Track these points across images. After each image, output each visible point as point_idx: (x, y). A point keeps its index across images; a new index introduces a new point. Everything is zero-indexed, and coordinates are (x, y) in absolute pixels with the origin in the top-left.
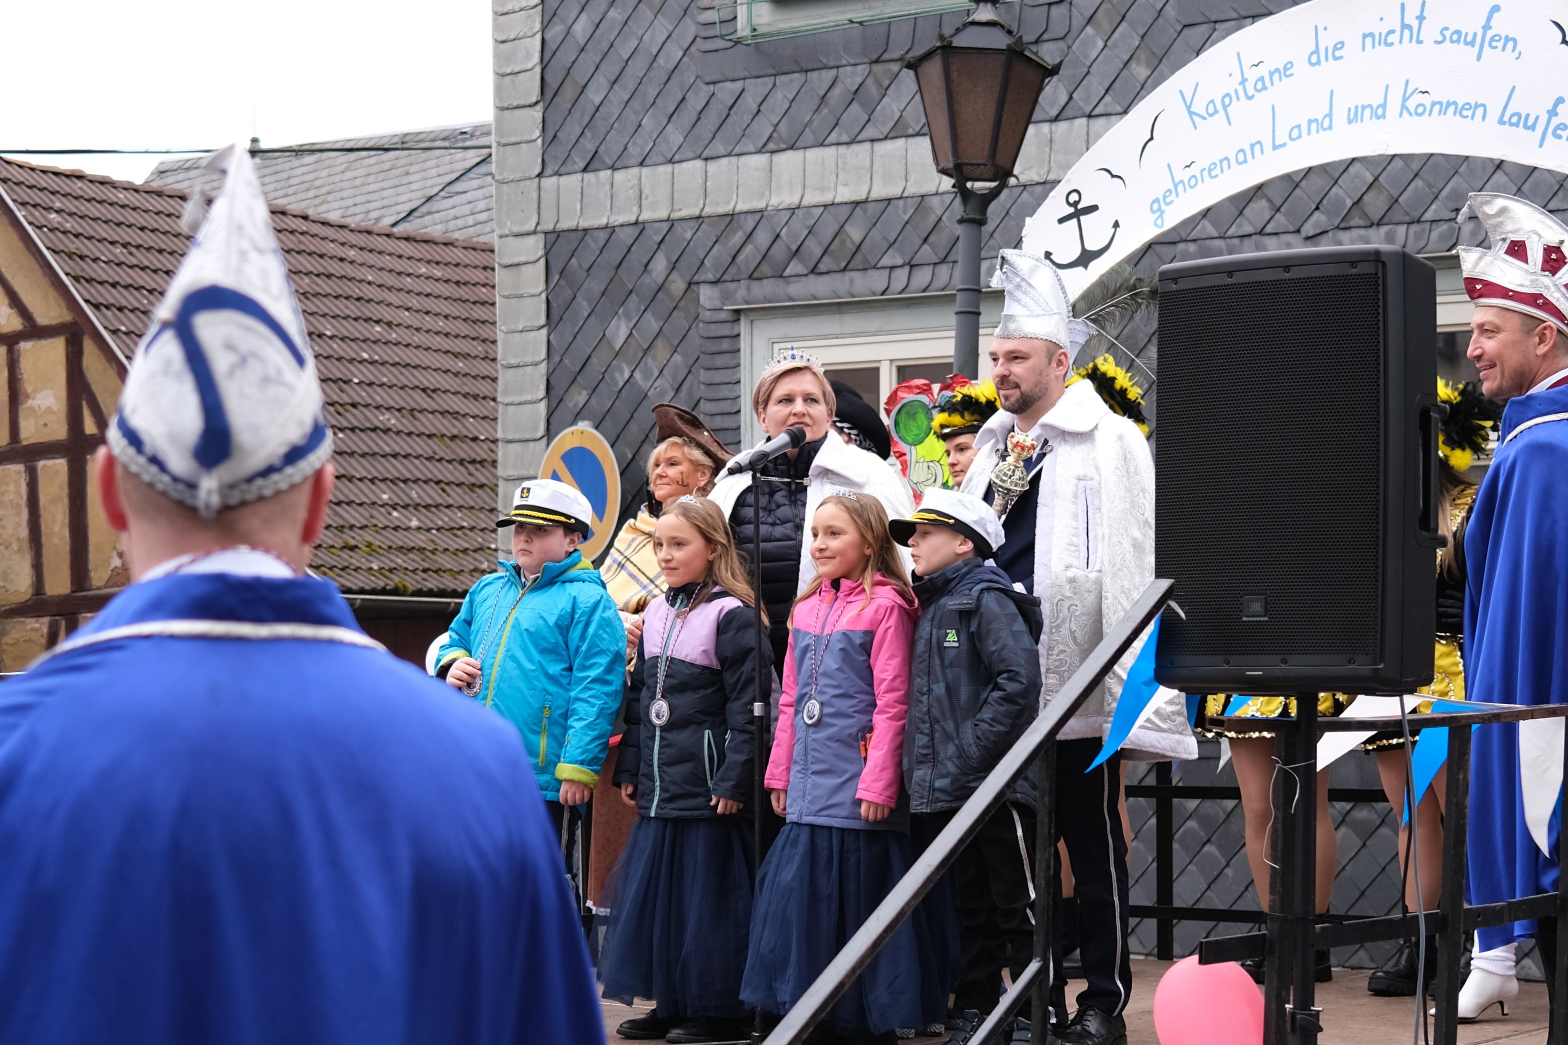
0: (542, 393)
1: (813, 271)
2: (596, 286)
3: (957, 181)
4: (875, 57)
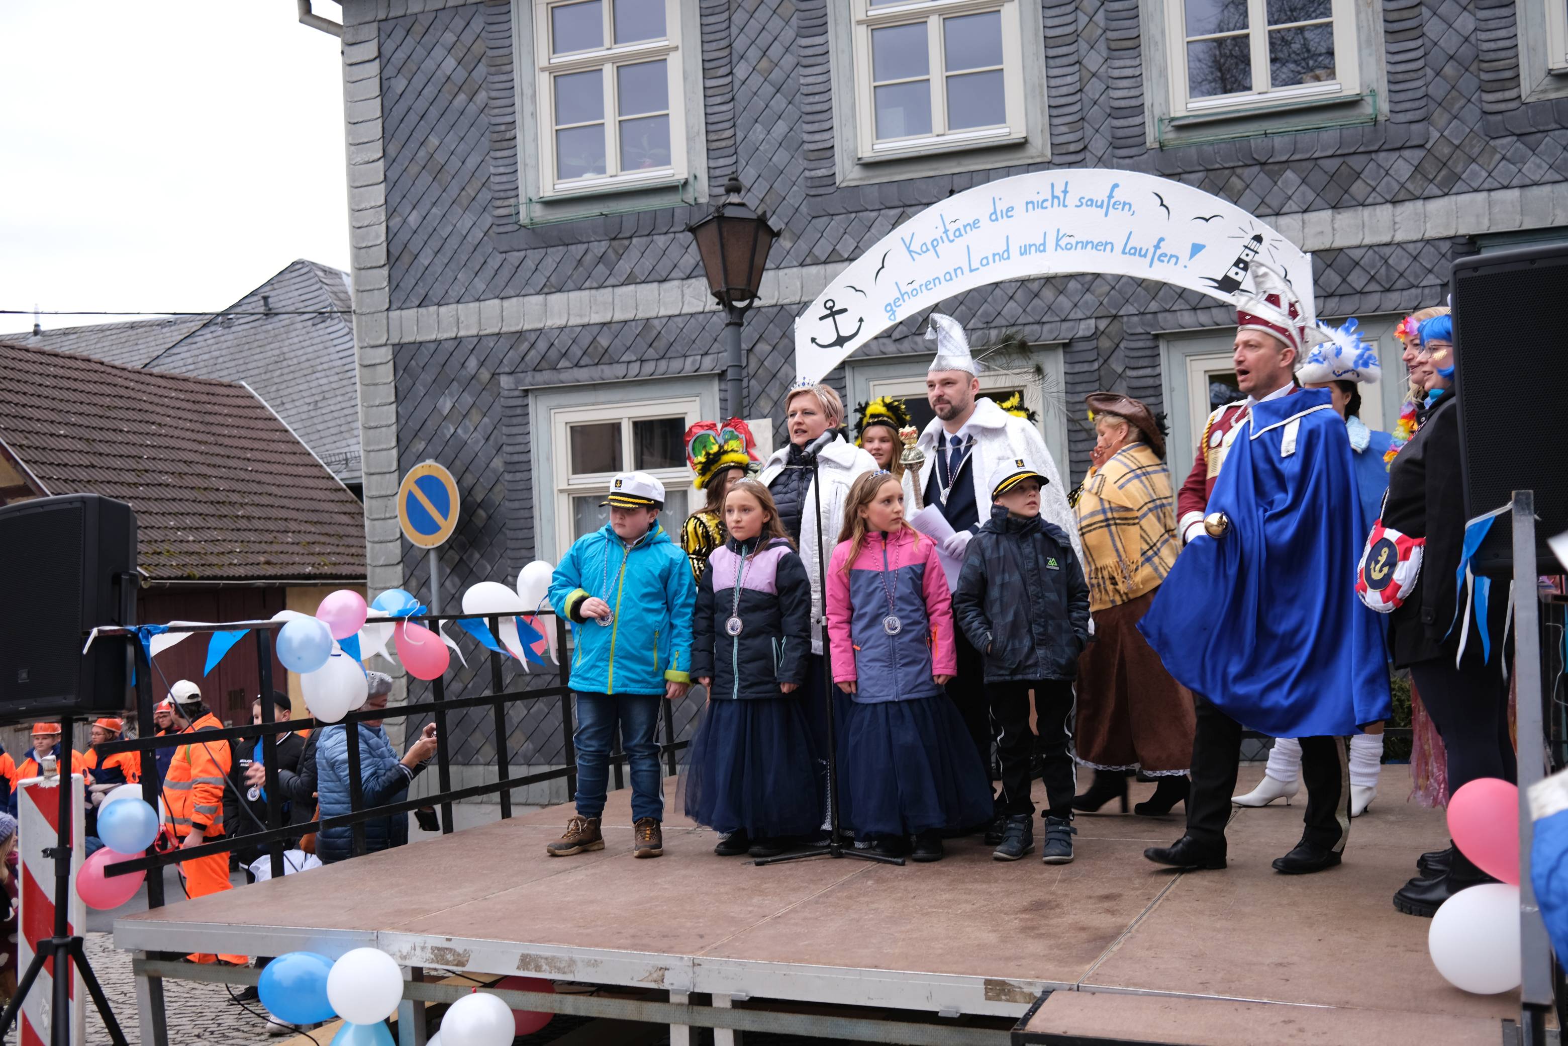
1: (575, 365)
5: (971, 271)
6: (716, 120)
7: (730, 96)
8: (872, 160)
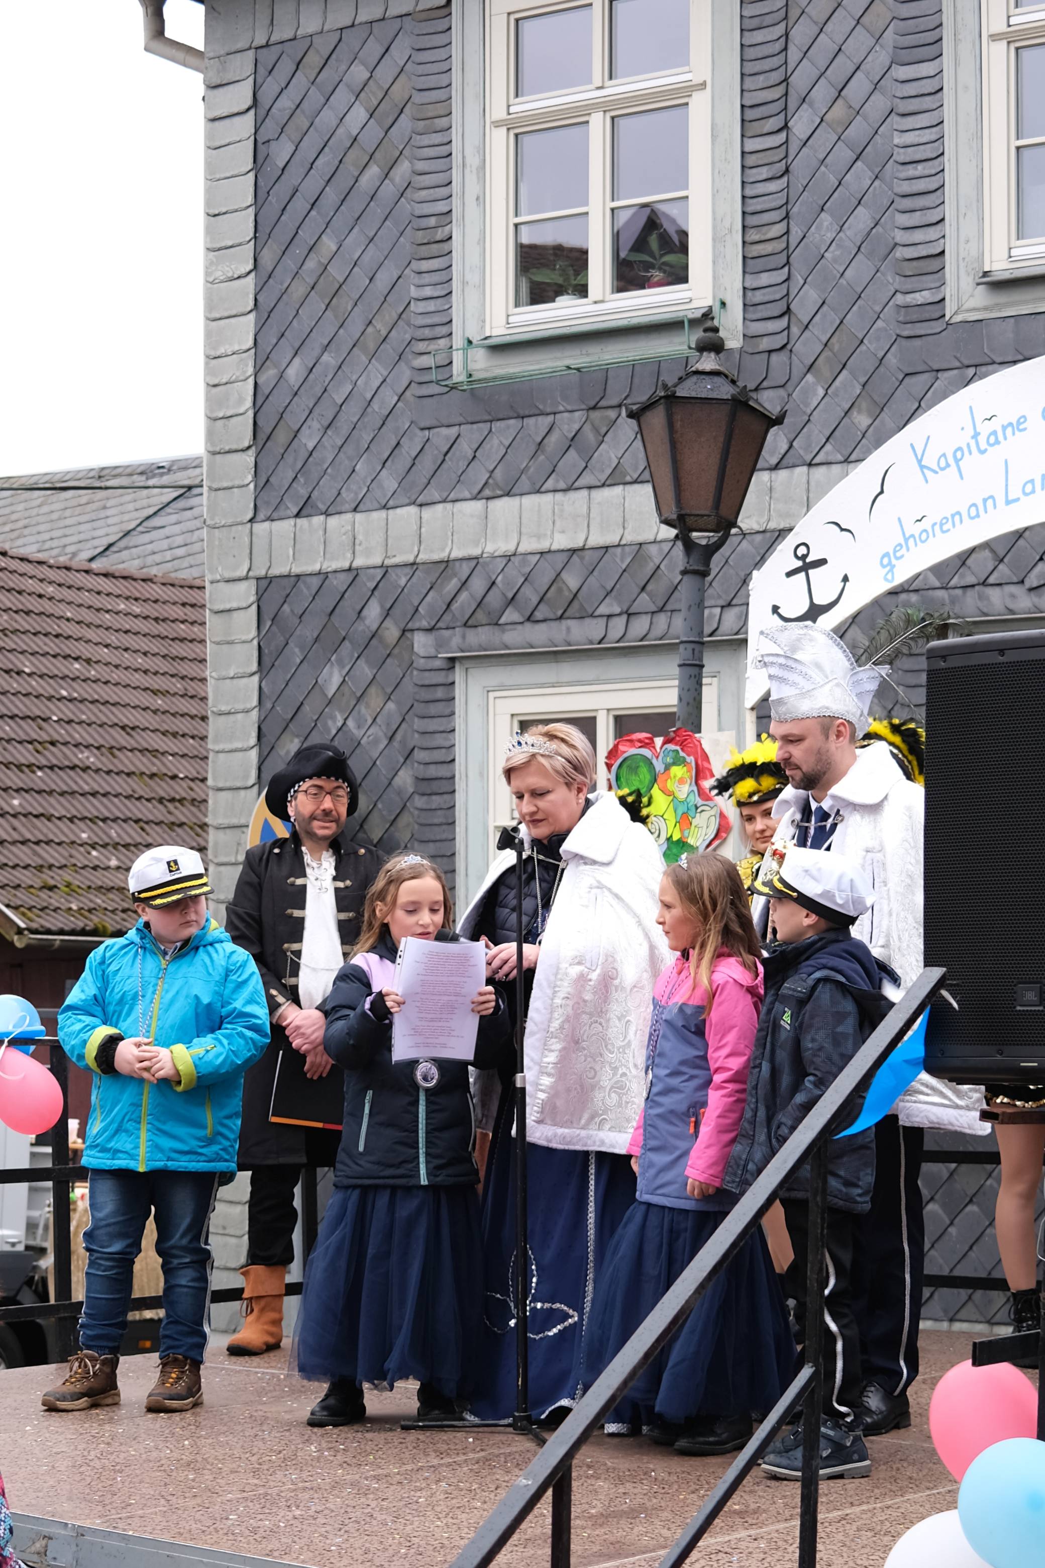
0: (253, 740)
1: (528, 619)
2: (308, 631)
3: (681, 532)
4: (592, 403)
5: (1008, 502)
6: (759, 208)
7: (782, 166)
8: (1007, 276)
